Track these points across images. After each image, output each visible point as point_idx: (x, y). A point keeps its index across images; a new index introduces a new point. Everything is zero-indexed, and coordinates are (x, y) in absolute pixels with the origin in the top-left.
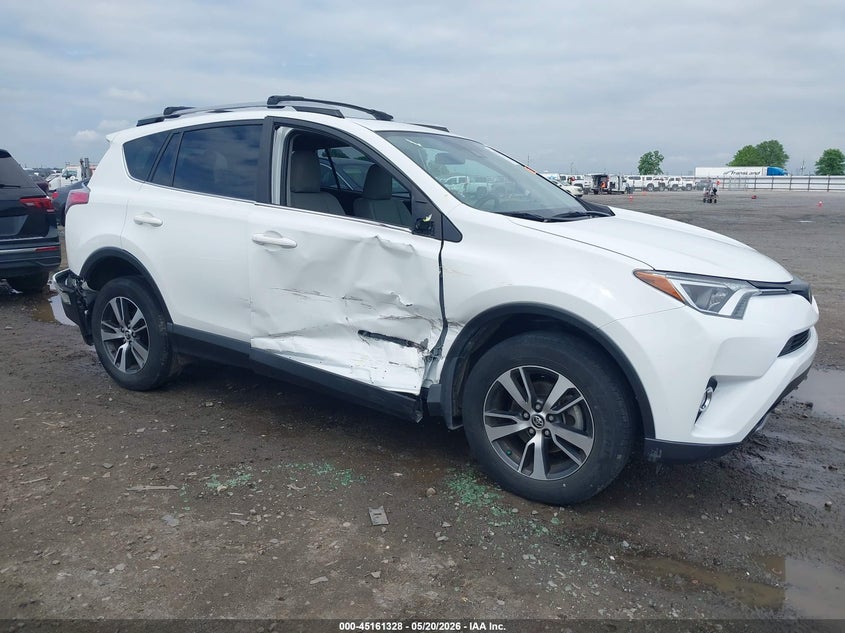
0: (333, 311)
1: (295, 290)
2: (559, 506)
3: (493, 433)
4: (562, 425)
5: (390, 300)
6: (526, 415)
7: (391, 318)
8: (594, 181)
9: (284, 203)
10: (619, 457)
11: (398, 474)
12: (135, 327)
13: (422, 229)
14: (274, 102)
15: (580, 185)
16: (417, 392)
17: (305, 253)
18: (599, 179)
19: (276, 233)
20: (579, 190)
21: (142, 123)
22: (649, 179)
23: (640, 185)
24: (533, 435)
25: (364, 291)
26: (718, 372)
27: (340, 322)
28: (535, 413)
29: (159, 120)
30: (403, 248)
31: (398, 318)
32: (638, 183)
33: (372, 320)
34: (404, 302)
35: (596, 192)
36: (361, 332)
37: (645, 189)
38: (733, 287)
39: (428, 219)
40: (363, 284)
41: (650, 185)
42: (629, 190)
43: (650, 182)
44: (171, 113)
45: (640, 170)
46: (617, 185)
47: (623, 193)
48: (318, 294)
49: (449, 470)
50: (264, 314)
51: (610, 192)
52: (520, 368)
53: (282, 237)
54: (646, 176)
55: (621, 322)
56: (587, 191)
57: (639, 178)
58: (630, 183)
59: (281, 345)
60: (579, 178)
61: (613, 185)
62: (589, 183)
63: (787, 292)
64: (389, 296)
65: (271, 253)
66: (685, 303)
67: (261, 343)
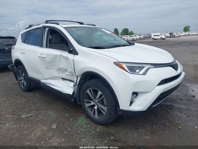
0: (56, 73)
1: (48, 68)
2: (102, 125)
3: (87, 105)
4: (101, 104)
5: (66, 70)
6: (93, 101)
7: (67, 75)
8: (170, 35)
9: (47, 47)
10: (113, 113)
11: (67, 115)
12: (23, 77)
13: (70, 52)
14: (47, 22)
15: (166, 36)
16: (72, 94)
17: (48, 59)
18: (170, 34)
19: (42, 54)
20: (165, 37)
21: (26, 29)
22: (185, 33)
23: (183, 35)
24: (95, 106)
25: (61, 68)
26: (136, 91)
27: (57, 76)
28: (95, 100)
29: (28, 28)
30: (66, 57)
31: (69, 75)
32: (182, 34)
33: (64, 75)
34: (69, 71)
35: (170, 37)
36: (62, 78)
37: (184, 36)
38: (144, 66)
39: (71, 49)
40: (60, 66)
41: (185, 35)
42: (179, 36)
43: (185, 34)
44: (30, 26)
45: (184, 31)
46: (176, 35)
47: (177, 37)
48: (52, 69)
49: (80, 114)
50: (42, 74)
51: (174, 37)
52: (91, 88)
53: (43, 55)
54: (184, 32)
55: (109, 76)
56: (168, 37)
57: (182, 33)
58: (180, 34)
59: (46, 81)
60: (166, 34)
61: (175, 35)
62: (168, 35)
63: (166, 66)
64: (65, 69)
65: (41, 59)
66: (126, 71)
67: (43, 81)
